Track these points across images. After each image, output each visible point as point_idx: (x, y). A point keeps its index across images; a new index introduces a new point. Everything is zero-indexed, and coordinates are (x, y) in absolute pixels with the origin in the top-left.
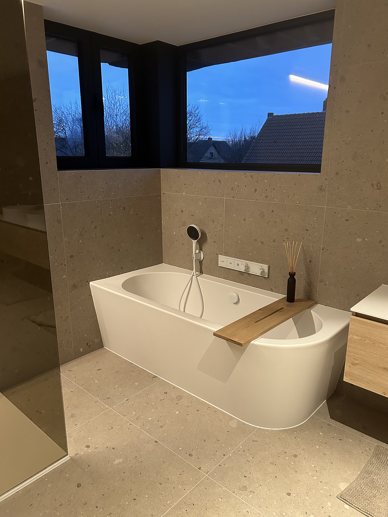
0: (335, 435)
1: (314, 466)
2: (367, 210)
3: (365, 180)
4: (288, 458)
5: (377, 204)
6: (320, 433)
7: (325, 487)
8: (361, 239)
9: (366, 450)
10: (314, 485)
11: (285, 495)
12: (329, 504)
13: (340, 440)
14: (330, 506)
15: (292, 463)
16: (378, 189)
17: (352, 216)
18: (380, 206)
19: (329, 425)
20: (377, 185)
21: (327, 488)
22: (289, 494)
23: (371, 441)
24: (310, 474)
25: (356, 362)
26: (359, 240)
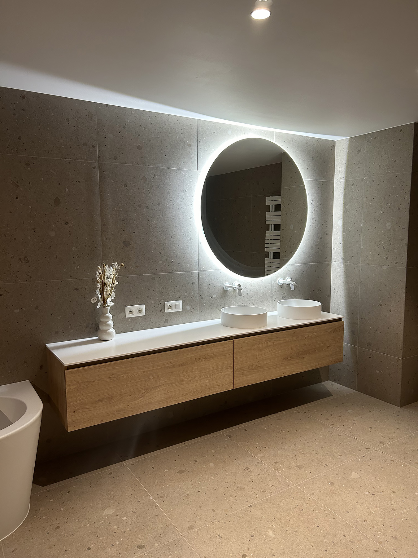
0: (61, 492)
1: (77, 520)
2: (19, 282)
3: (12, 256)
4: (55, 534)
5: (28, 276)
6: (51, 500)
7: (101, 523)
8: (18, 310)
9: (90, 484)
10: (94, 528)
11: (87, 552)
12: (115, 527)
13: (68, 492)
14: (117, 528)
15: (62, 533)
16: (26, 263)
17: (5, 290)
18: (31, 277)
19: (49, 491)
20: (24, 259)
21: (102, 522)
22: (89, 549)
23: (85, 476)
24: (82, 526)
25: (77, 408)
26: (17, 311)
